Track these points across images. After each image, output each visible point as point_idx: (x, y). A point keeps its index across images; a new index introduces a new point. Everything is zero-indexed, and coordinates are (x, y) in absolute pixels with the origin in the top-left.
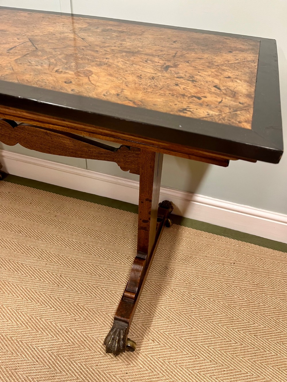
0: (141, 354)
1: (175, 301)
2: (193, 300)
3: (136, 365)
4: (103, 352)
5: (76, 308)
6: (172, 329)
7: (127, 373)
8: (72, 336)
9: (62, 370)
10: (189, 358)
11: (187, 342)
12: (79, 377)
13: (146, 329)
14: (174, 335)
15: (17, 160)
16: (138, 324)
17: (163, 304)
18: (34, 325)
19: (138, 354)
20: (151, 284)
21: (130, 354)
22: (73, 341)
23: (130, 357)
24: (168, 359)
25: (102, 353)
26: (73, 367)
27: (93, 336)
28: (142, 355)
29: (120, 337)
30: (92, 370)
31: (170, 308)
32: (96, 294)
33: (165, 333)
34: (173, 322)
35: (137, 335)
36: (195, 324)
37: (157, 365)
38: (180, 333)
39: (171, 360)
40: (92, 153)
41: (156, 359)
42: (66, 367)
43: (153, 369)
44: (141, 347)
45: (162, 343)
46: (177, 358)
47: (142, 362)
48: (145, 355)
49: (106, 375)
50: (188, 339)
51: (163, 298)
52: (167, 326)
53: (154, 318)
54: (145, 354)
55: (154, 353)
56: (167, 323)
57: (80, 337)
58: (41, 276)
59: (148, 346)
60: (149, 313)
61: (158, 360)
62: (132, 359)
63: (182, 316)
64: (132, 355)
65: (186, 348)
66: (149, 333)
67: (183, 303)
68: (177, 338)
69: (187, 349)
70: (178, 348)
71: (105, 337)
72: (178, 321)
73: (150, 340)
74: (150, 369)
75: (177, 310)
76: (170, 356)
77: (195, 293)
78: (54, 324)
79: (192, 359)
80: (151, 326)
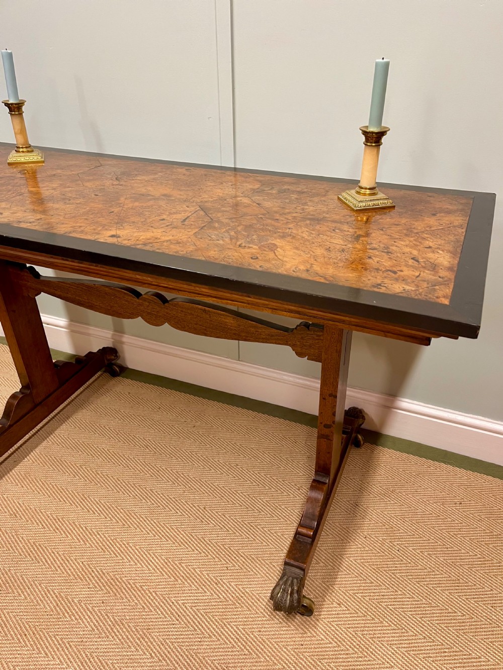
0: (322, 621)
1: (370, 552)
2: (397, 552)
3: (315, 635)
4: (267, 614)
5: (228, 553)
6: (366, 590)
7: (302, 645)
8: (223, 589)
9: (211, 635)
10: (392, 632)
11: (389, 610)
12: (235, 644)
13: (328, 587)
14: (370, 599)
15: (142, 348)
16: (316, 581)
17: (352, 555)
18: (171, 571)
19: (318, 620)
20: (334, 526)
21: (307, 620)
22: (225, 596)
23: (306, 623)
24: (361, 631)
25: (266, 615)
26: (227, 630)
27: (253, 592)
28: (324, 622)
29: (294, 588)
30: (252, 636)
31: (362, 561)
32: (255, 535)
33: (356, 596)
34: (369, 581)
35: (314, 595)
36: (401, 586)
37: (345, 638)
38: (378, 597)
39: (366, 632)
40: (260, 334)
41: (344, 629)
42: (217, 630)
43: (340, 642)
44: (321, 612)
45: (352, 609)
46: (375, 630)
47: (324, 631)
48: (327, 623)
49: (272, 645)
50: (391, 605)
51: (352, 547)
52: (359, 585)
53: (339, 573)
54: (328, 622)
55: (340, 621)
56: (359, 582)
57: (235, 592)
58: (178, 507)
59: (331, 611)
60: (332, 567)
61: (347, 630)
62: (309, 627)
63: (381, 573)
64: (309, 621)
65: (388, 617)
66: (333, 594)
67: (382, 556)
68: (373, 603)
69: (390, 619)
70: (375, 617)
71: (272, 588)
72: (375, 579)
73: (334, 603)
74: (335, 642)
75: (373, 565)
76: (364, 627)
77: (400, 543)
78: (198, 572)
79: (397, 633)
80: (334, 584)
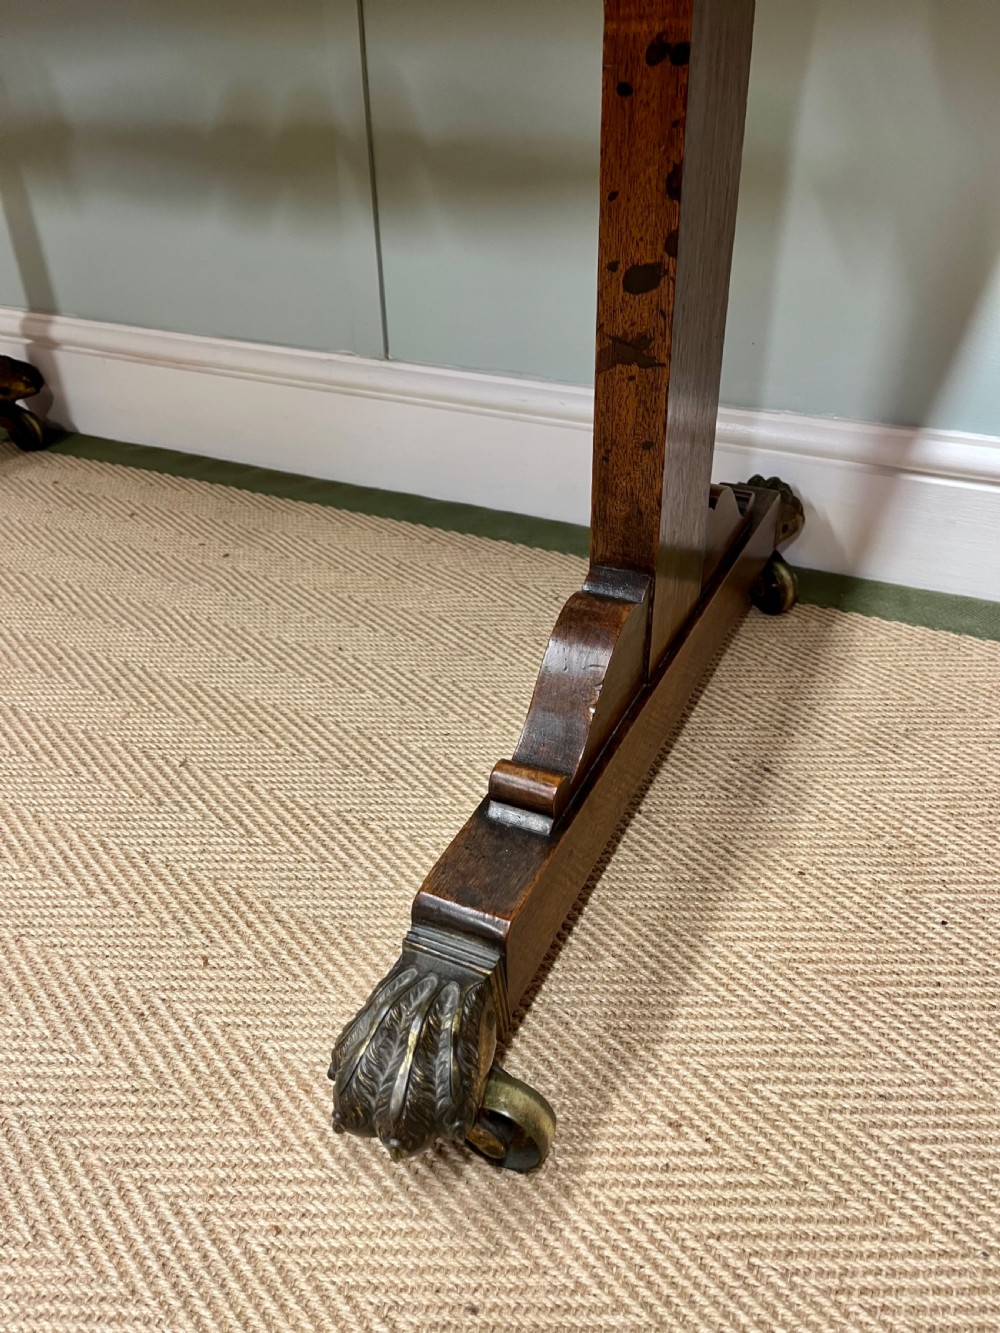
0: (588, 1195)
1: (818, 924)
2: (939, 928)
3: (545, 1261)
4: (332, 1152)
5: (227, 908)
6: (805, 1069)
7: (474, 1311)
8: (164, 1040)
9: (43, 1228)
10: (933, 1264)
11: (914, 1162)
12: (141, 1285)
13: (630, 1049)
14: (821, 1110)
16: (580, 1023)
17: (742, 935)
19: (567, 1192)
20: (671, 833)
21: (514, 1187)
22: (162, 1067)
23: (506, 1203)
24: (776, 1253)
25: (326, 1155)
26: (125, 1215)
27: (289, 1056)
28: (596, 1204)
30: (236, 1251)
31: (787, 955)
32: (354, 851)
33: (755, 1091)
34: (815, 1036)
35: (565, 1081)
36: (969, 1061)
37: (697, 1285)
38: (858, 1103)
39: (801, 1263)
41: (691, 1243)
42: (77, 1210)
43: (668, 1303)
44: (585, 1153)
45: (738, 1149)
46: (849, 1255)
47: (591, 1246)
48: (610, 1207)
49: (325, 1298)
50: (924, 1140)
51: (743, 905)
52: (769, 1048)
53: (684, 999)
54: (617, 1202)
55: (676, 1201)
56: (772, 1035)
57: (212, 1052)
59: (638, 1153)
60: (654, 972)
61: (708, 1249)
62: (521, 1220)
63: (871, 1006)
64: (523, 1195)
65: (912, 1195)
66: (651, 1079)
67: (873, 941)
68: (839, 1128)
69: (920, 1203)
70: (850, 1191)
72: (846, 1028)
73: (653, 1118)
74: (645, 1305)
75: (837, 972)
76: (794, 1236)
77: (951, 897)
79: (962, 1272)
80: (659, 1041)
